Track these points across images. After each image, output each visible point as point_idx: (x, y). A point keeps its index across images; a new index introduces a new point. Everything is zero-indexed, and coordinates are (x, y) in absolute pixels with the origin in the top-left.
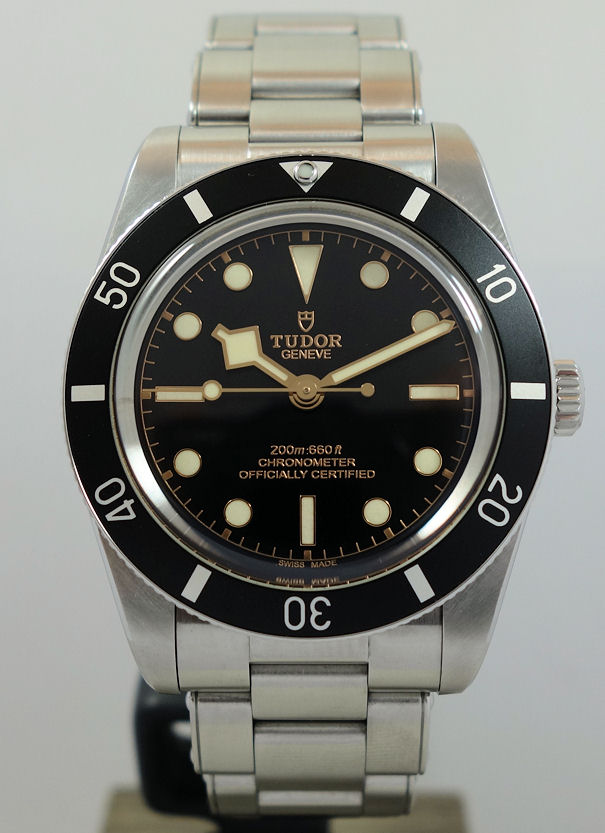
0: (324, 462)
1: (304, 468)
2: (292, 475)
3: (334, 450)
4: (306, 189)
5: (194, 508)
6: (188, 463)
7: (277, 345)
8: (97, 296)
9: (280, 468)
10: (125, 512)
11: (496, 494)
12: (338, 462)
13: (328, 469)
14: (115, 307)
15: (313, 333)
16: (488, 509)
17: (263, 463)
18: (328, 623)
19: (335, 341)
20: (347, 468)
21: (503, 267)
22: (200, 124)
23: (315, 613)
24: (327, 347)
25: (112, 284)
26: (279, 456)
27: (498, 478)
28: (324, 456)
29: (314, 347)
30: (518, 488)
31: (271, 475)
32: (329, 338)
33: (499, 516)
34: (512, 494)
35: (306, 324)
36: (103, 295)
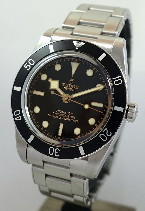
0: (68, 116)
1: (63, 117)
2: (60, 118)
3: (71, 114)
4: (77, 49)
5: (36, 121)
6: (37, 110)
7: (63, 86)
8: (25, 66)
9: (57, 116)
10: (19, 118)
11: (105, 133)
12: (71, 117)
13: (68, 118)
14: (28, 69)
15: (72, 84)
16: (102, 136)
17: (54, 113)
18: (59, 155)
19: (77, 87)
20: (73, 119)
21: (120, 77)
22: (64, 29)
23: (56, 152)
24: (75, 88)
25: (28, 64)
26: (58, 113)
27: (106, 129)
28: (68, 115)
29: (72, 88)
30: (111, 133)
31: (55, 117)
32: (76, 86)
33: (105, 139)
34: (109, 134)
35: (71, 82)
36: (26, 66)
